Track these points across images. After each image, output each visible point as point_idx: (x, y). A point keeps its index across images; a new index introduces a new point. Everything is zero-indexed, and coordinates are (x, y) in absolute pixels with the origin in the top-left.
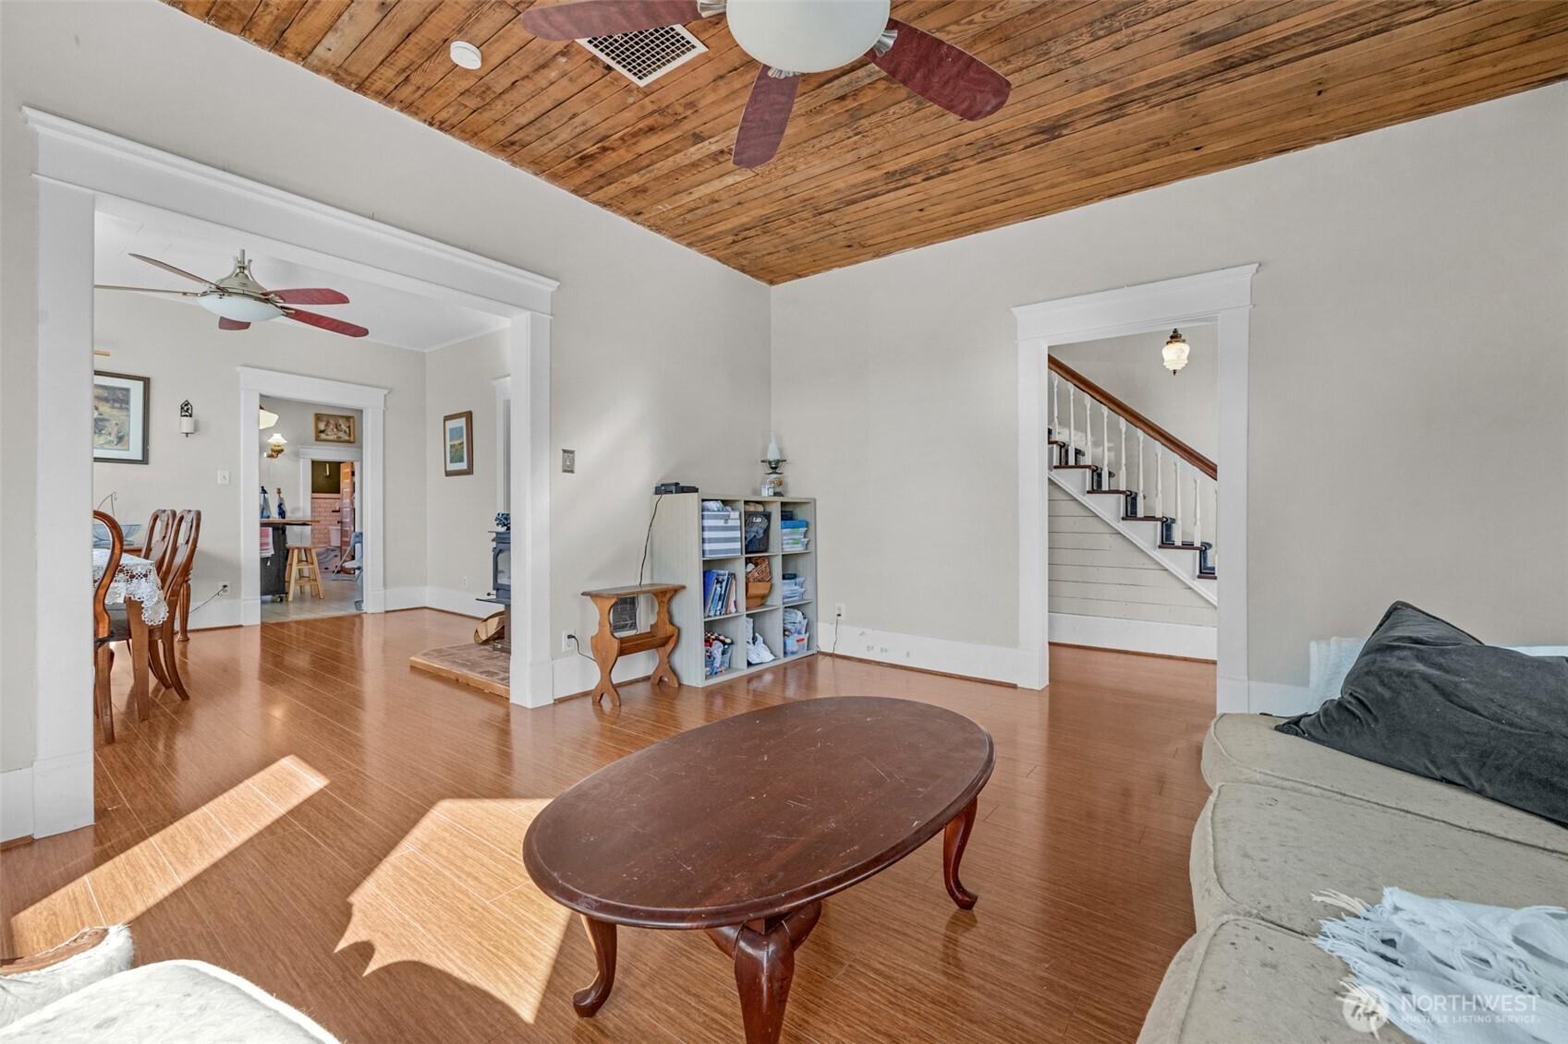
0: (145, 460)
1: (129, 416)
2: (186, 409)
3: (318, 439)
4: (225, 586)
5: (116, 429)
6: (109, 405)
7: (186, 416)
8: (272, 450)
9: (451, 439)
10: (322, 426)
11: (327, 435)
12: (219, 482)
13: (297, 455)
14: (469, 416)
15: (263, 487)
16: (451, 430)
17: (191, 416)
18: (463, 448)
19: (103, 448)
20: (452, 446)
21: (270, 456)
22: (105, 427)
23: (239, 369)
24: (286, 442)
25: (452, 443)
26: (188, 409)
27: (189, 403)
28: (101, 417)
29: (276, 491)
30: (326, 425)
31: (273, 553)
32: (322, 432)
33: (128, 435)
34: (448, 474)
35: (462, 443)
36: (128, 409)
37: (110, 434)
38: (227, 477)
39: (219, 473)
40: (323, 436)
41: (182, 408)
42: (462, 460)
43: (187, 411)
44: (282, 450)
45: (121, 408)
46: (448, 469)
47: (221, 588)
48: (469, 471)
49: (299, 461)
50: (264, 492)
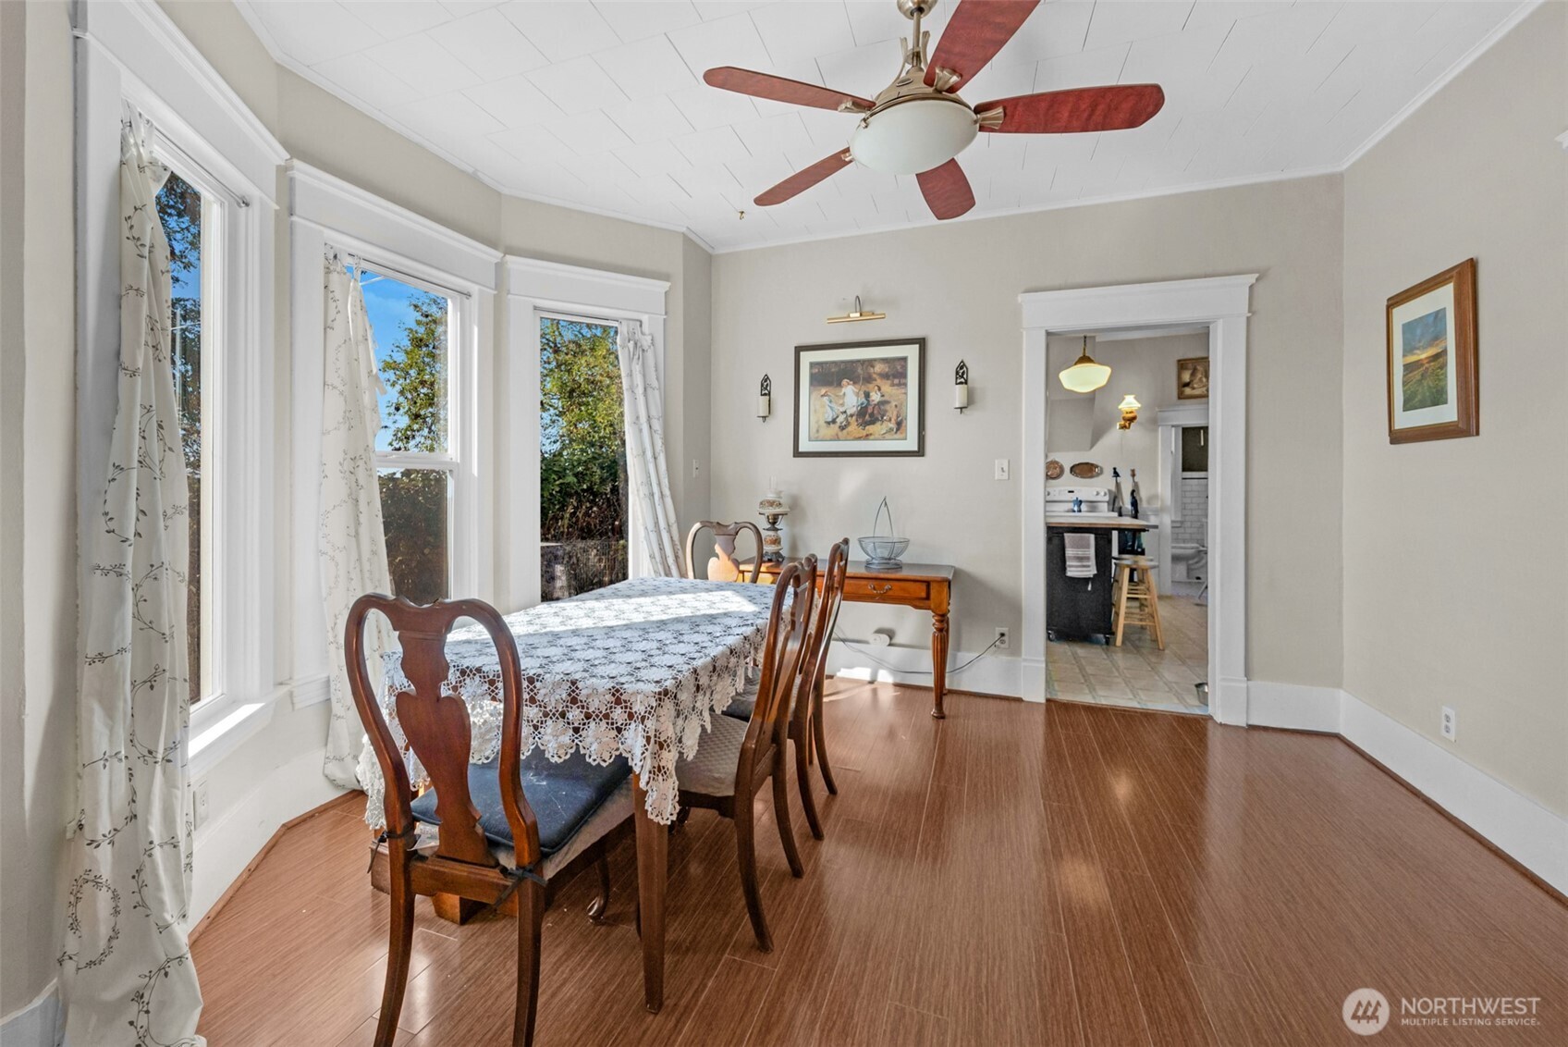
0: (920, 452)
1: (906, 394)
2: (961, 374)
3: (1181, 396)
4: (1003, 635)
5: (895, 413)
6: (889, 382)
7: (961, 383)
8: (1124, 419)
9: (1408, 350)
10: (1186, 377)
11: (1194, 388)
12: (996, 478)
13: (1154, 423)
14: (1466, 277)
15: (1115, 469)
16: (1408, 328)
17: (966, 383)
18: (1443, 366)
19: (884, 439)
20: (1408, 368)
21: (1123, 427)
22: (886, 411)
23: (1021, 298)
24: (1139, 405)
25: (1412, 359)
26: (963, 373)
27: (964, 365)
28: (883, 399)
29: (1130, 473)
30: (1193, 374)
31: (1096, 572)
32: (1187, 385)
33: (906, 419)
34: (1397, 437)
35: (1444, 353)
36: (905, 385)
37: (890, 420)
38: (1006, 469)
39: (996, 462)
40: (1188, 391)
41: (957, 373)
42: (1438, 398)
43: (962, 377)
44: (1134, 418)
45: (899, 385)
46: (1398, 426)
47: (998, 636)
48: (1467, 425)
49: (1156, 431)
50: (1116, 474)
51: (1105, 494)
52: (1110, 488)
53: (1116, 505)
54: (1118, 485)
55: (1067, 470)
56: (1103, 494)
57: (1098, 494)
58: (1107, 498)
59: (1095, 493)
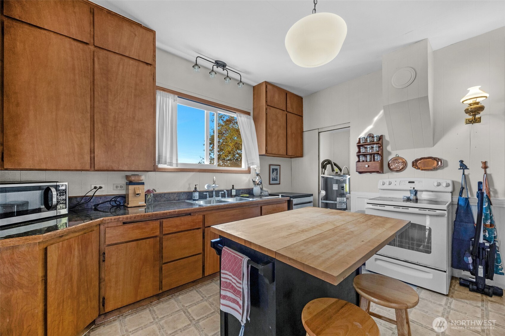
15: (462, 162)
44: (482, 109)
50: (463, 166)
51: (448, 185)
52: (455, 179)
53: (463, 196)
54: (465, 177)
55: (410, 164)
56: (444, 185)
57: (439, 185)
58: (450, 189)
59: (436, 184)
